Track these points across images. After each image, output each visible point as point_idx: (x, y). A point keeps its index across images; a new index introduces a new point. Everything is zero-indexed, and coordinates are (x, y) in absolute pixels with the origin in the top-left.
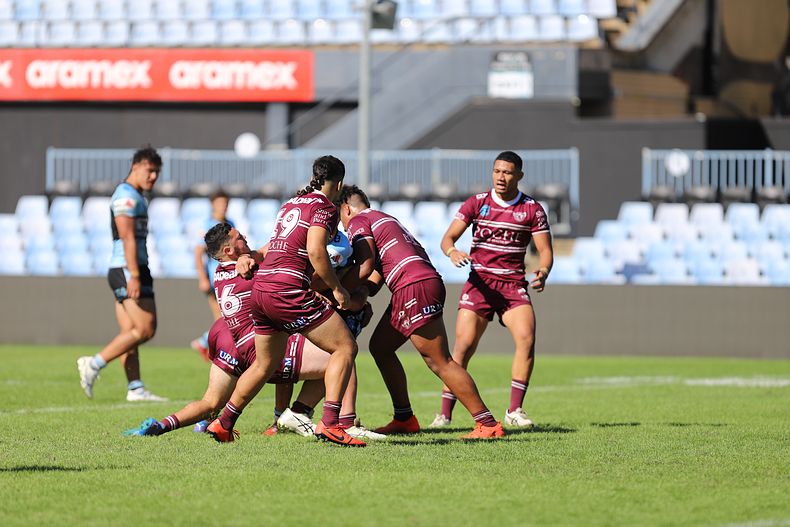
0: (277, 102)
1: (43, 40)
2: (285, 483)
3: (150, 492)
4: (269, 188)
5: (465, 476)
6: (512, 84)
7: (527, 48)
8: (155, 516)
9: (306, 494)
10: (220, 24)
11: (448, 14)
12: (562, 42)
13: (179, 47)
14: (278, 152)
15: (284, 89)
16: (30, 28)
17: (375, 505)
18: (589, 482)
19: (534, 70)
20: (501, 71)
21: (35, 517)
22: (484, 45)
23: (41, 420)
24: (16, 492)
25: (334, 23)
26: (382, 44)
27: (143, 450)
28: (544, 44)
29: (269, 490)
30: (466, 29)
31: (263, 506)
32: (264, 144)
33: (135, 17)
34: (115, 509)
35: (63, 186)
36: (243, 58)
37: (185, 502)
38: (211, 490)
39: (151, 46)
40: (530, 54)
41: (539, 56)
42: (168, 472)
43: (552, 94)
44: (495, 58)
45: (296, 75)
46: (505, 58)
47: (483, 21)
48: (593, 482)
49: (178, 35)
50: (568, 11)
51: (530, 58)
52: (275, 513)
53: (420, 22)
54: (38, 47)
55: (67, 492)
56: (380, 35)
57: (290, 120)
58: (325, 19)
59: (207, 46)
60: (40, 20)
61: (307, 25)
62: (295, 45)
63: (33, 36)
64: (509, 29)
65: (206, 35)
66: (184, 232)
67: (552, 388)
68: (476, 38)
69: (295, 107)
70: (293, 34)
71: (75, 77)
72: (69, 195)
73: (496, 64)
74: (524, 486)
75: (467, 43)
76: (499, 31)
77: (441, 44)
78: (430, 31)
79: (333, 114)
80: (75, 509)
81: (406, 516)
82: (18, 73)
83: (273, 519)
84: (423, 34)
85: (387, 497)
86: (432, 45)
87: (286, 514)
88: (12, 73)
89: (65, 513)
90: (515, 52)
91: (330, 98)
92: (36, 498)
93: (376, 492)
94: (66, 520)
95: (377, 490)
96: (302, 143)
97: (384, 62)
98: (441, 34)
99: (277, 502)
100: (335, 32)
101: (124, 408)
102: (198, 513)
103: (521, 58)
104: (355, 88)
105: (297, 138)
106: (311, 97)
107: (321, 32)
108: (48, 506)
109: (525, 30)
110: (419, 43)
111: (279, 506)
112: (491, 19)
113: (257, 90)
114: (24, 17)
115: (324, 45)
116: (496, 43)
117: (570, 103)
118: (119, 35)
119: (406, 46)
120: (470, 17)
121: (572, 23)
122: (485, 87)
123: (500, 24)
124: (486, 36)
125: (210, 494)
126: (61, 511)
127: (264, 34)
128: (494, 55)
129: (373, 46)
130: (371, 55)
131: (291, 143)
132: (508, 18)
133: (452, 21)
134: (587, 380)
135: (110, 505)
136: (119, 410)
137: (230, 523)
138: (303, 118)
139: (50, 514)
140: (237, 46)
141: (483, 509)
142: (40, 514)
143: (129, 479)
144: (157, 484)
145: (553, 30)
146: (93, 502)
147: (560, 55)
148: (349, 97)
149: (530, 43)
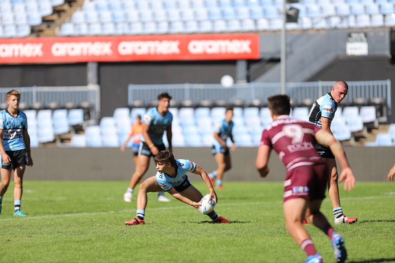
0: (241, 60)
1: (127, 31)
2: (234, 243)
3: (169, 248)
4: (238, 102)
5: (322, 238)
6: (358, 48)
7: (365, 30)
8: (170, 258)
9: (244, 247)
10: (213, 22)
11: (326, 14)
12: (383, 27)
13: (194, 33)
14: (243, 84)
15: (246, 53)
16: (120, 26)
17: (276, 252)
18: (382, 240)
19: (368, 41)
20: (352, 42)
21: (113, 259)
22: (343, 29)
23: (121, 215)
24: (105, 248)
25: (269, 20)
26: (293, 30)
27: (169, 229)
28: (374, 28)
29: (227, 246)
30: (335, 22)
31: (222, 253)
32: (235, 80)
33: (172, 19)
34: (151, 256)
35: (137, 103)
36: (224, 39)
37: (185, 252)
38: (198, 246)
39: (180, 34)
40: (366, 34)
41: (371, 34)
42: (179, 238)
43: (378, 53)
44: (350, 36)
45: (251, 46)
46: (354, 35)
47: (343, 18)
48: (384, 240)
49: (193, 28)
50: (385, 12)
51: (366, 35)
52: (227, 256)
53: (312, 19)
54: (124, 35)
55: (130, 248)
56: (291, 26)
57: (248, 68)
58: (265, 18)
59: (207, 33)
60: (124, 22)
61: (256, 22)
62: (250, 32)
63: (122, 29)
64: (356, 21)
65: (207, 27)
66: (196, 124)
67: (373, 197)
68: (340, 26)
69: (250, 62)
70: (249, 26)
71: (142, 49)
72: (140, 107)
73: (350, 39)
74: (350, 242)
75: (336, 28)
76: (352, 23)
77: (323, 29)
78: (317, 23)
79: (269, 65)
80: (132, 256)
81: (290, 257)
82: (114, 48)
83: (226, 259)
84: (313, 24)
85: (283, 248)
86: (318, 30)
87: (233, 256)
88: (112, 48)
89: (127, 257)
90: (359, 33)
91: (268, 57)
92: (114, 251)
93: (278, 246)
94: (128, 261)
95: (278, 245)
96: (254, 80)
97: (293, 39)
98: (322, 24)
99: (229, 251)
100: (270, 24)
101: (162, 210)
102: (190, 257)
103: (362, 35)
104: (279, 52)
105: (252, 77)
106: (258, 56)
107: (263, 25)
108: (120, 254)
109: (364, 22)
110: (312, 29)
111: (230, 253)
112: (347, 17)
113: (232, 54)
114: (118, 20)
115: (265, 31)
116: (349, 28)
117: (388, 57)
118: (164, 29)
119: (304, 31)
120: (337, 15)
121: (387, 18)
122: (345, 50)
123: (352, 19)
124: (345, 25)
125: (198, 248)
126: (126, 257)
127: (235, 26)
128: (348, 34)
129: (287, 31)
130: (286, 36)
131: (249, 79)
132: (356, 16)
133: (328, 18)
134: (391, 193)
135: (149, 254)
136: (159, 211)
137: (205, 261)
138: (254, 67)
139: (120, 258)
140: (222, 33)
141: (327, 253)
142: (115, 258)
143: (160, 242)
144: (173, 244)
145: (378, 21)
146: (141, 253)
147: (382, 34)
148: (276, 56)
149: (367, 28)
